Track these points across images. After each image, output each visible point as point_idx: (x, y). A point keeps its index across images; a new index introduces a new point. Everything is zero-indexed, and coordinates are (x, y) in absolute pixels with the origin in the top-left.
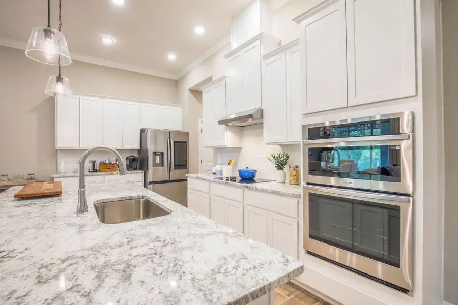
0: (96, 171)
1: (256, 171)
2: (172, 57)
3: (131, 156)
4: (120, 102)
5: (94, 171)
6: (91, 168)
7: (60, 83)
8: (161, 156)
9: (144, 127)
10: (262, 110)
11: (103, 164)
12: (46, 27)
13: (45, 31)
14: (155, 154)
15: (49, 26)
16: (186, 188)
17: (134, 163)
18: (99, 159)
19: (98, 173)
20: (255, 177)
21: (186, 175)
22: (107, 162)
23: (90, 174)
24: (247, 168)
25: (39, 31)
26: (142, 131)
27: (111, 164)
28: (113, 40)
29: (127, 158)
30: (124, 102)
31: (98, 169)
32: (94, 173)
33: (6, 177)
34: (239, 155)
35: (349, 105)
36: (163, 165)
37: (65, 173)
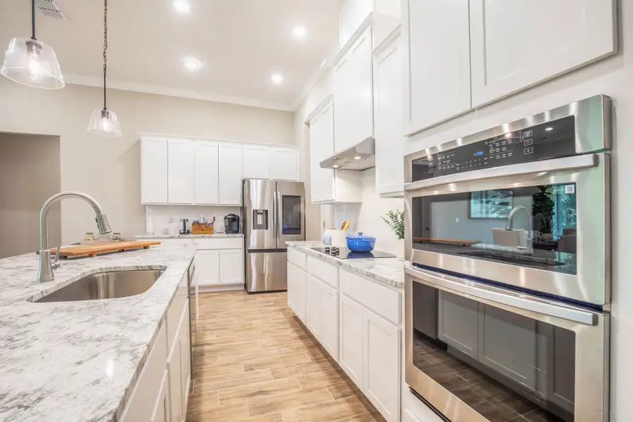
0: (189, 232)
1: (373, 240)
2: (277, 79)
3: (229, 215)
4: (216, 144)
5: (184, 233)
6: (182, 228)
7: (105, 119)
8: (264, 214)
9: (246, 176)
10: (374, 140)
11: (196, 224)
12: (30, 40)
13: (29, 44)
14: (256, 212)
15: (33, 38)
16: (286, 260)
17: (235, 224)
18: (192, 218)
19: (191, 235)
20: (372, 249)
21: (286, 242)
22: (202, 222)
23: (181, 236)
24: (361, 234)
25: (18, 44)
26: (244, 182)
27: (206, 224)
28: (198, 65)
29: (225, 218)
30: (221, 144)
31: (191, 231)
32: (184, 236)
33: (91, 235)
34: (358, 215)
35: (474, 106)
36: (267, 228)
37: (153, 233)
